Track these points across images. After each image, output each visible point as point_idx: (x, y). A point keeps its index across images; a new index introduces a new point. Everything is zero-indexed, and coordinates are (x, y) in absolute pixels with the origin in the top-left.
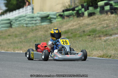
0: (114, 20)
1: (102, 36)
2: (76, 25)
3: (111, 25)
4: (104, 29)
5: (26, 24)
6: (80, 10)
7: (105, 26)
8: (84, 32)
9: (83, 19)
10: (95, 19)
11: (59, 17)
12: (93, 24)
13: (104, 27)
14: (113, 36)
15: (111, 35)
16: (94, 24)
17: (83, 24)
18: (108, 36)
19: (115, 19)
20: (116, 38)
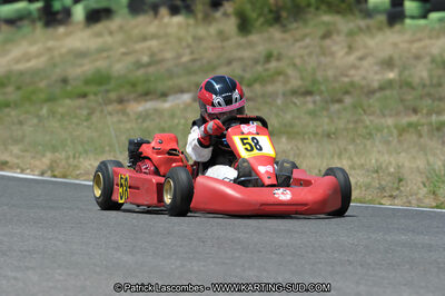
0: (180, 40)
1: (128, 101)
2: (38, 56)
3: (168, 55)
4: (140, 73)
7: (145, 59)
8: (65, 81)
9: (67, 35)
10: (111, 33)
12: (101, 50)
13: (139, 65)
14: (170, 98)
15: (164, 95)
16: (105, 54)
17: (64, 50)
18: (151, 100)
19: (182, 33)
20: (182, 106)
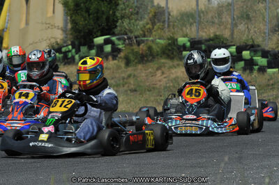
6: (70, 51)
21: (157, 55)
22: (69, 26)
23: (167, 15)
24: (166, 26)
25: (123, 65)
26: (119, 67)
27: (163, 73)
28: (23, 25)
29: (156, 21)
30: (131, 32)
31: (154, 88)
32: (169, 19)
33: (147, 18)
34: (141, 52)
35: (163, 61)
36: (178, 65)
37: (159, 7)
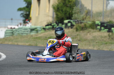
5: (22, 34)
6: (55, 25)
11: (43, 30)
21: (88, 27)
22: (55, 16)
23: (91, 13)
24: (91, 17)
25: (75, 31)
26: (73, 32)
27: (90, 34)
28: (37, 15)
29: (87, 15)
30: (78, 18)
31: (87, 40)
32: (92, 14)
33: (84, 14)
34: (82, 26)
35: (90, 30)
36: (96, 31)
37: (89, 10)
